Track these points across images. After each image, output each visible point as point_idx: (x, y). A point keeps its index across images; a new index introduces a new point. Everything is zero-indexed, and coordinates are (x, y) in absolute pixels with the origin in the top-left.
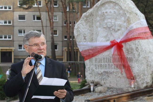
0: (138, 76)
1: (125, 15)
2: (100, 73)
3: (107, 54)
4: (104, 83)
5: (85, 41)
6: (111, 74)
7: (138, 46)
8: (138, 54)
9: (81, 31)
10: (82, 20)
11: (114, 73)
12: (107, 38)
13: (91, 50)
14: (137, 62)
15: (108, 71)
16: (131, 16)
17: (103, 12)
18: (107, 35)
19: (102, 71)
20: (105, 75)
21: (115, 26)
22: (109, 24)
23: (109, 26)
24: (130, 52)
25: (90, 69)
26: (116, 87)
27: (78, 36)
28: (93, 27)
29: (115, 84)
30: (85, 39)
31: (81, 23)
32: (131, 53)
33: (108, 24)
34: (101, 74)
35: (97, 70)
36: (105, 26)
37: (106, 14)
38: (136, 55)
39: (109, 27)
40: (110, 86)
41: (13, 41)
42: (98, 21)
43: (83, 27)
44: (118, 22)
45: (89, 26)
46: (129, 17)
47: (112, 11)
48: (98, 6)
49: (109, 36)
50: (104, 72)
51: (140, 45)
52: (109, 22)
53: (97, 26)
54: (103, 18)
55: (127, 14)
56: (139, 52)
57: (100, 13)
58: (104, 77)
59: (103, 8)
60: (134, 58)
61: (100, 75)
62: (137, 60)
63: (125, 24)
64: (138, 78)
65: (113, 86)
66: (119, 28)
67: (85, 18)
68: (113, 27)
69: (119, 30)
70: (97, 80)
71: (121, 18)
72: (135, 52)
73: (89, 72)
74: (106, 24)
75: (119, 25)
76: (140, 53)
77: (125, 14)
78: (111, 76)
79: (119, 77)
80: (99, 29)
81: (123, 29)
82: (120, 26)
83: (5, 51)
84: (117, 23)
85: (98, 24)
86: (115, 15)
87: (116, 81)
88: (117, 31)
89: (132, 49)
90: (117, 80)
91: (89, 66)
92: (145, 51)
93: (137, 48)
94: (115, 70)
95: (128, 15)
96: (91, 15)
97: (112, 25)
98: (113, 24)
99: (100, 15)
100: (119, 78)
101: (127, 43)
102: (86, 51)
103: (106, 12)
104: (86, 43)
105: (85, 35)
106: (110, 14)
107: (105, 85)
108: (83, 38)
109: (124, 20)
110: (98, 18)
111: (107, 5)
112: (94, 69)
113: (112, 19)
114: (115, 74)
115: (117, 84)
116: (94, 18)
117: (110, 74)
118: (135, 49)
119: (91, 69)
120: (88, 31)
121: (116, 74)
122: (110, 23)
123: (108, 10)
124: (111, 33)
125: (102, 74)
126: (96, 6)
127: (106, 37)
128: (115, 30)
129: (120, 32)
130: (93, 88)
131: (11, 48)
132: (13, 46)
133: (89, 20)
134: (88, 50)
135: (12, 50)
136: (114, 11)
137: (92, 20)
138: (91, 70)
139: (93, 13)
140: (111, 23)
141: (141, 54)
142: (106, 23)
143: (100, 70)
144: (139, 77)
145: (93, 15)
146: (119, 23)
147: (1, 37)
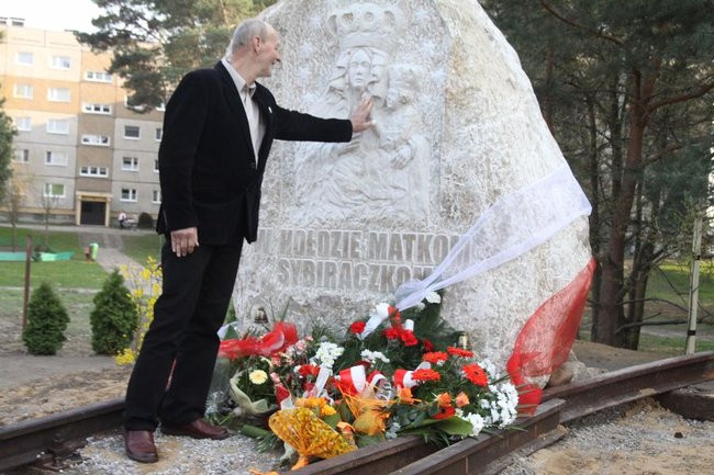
0: (494, 332)
1: (441, 28)
2: (302, 303)
3: (342, 217)
6: (354, 312)
7: (500, 182)
11: (370, 307)
15: (339, 297)
16: (469, 39)
17: (335, 17)
19: (309, 295)
20: (323, 315)
21: (388, 86)
22: (359, 74)
23: (355, 84)
24: (458, 214)
25: (253, 282)
32: (464, 216)
33: (352, 70)
34: (304, 306)
35: (289, 289)
36: (338, 84)
37: (344, 25)
38: (488, 230)
39: (358, 89)
41: (110, 180)
42: (307, 60)
46: (459, 42)
47: (378, 10)
50: (320, 299)
51: (512, 179)
52: (356, 64)
53: (298, 82)
54: (331, 44)
55: (450, 25)
56: (506, 212)
57: (316, 20)
58: (321, 322)
60: (478, 242)
61: (303, 311)
63: (439, 74)
64: (492, 346)
66: (405, 93)
68: (378, 90)
69: (404, 102)
71: (421, 46)
72: (484, 212)
73: (248, 292)
74: (341, 72)
75: (410, 77)
76: (508, 217)
77: (443, 23)
80: (309, 96)
81: (425, 98)
83: (92, 200)
84: (397, 66)
85: (305, 72)
86: (388, 28)
88: (393, 110)
89: (469, 198)
93: (497, 192)
94: (375, 297)
95: (454, 30)
97: (375, 79)
98: (377, 70)
99: (318, 32)
103: (349, 16)
106: (367, 25)
109: (432, 53)
110: (307, 48)
112: (274, 280)
113: (375, 50)
116: (287, 47)
117: (350, 309)
118: (483, 198)
119: (258, 281)
122: (361, 69)
123: (355, 7)
125: (308, 306)
128: (385, 105)
131: (105, 195)
132: (110, 191)
135: (105, 198)
136: (387, 12)
138: (258, 287)
139: (282, 20)
140: (370, 67)
141: (513, 222)
142: (345, 70)
143: (301, 288)
144: (499, 338)
146: (407, 67)
147: (85, 171)
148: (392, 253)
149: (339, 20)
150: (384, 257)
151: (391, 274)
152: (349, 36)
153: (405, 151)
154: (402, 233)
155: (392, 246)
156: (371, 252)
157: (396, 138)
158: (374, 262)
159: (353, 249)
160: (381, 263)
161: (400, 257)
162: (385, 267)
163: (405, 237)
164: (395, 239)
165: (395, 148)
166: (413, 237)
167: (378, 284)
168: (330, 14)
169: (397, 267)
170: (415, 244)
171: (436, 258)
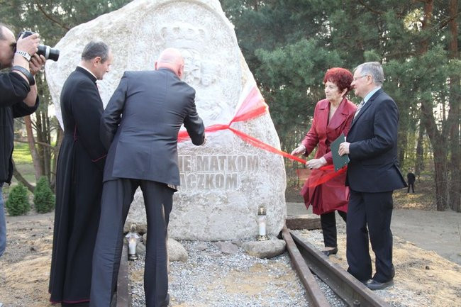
6: (189, 203)
11: (199, 198)
17: (165, 28)
26: (206, 236)
29: (203, 230)
37: (173, 34)
48: (147, 7)
59: (160, 17)
65: (195, 234)
79: (216, 209)
86: (202, 39)
87: (205, 222)
90: (207, 218)
94: (203, 193)
96: (123, 30)
97: (197, 68)
100: (217, 212)
103: (176, 29)
106: (190, 35)
111: (175, 10)
113: (195, 51)
114: (202, 201)
115: (207, 229)
116: (130, 42)
117: (185, 201)
121: (206, 200)
122: (188, 62)
126: (142, 9)
136: (202, 31)
139: (128, 26)
145: (129, 33)
148: (212, 166)
150: (207, 169)
151: (212, 178)
152: (177, 41)
153: (217, 110)
154: (218, 155)
155: (212, 163)
156: (199, 168)
157: (213, 102)
158: (201, 173)
159: (186, 166)
160: (205, 173)
161: (217, 169)
162: (208, 175)
163: (220, 157)
164: (214, 159)
165: (211, 108)
166: (225, 157)
167: (204, 184)
169: (216, 174)
170: (226, 161)
171: (239, 168)
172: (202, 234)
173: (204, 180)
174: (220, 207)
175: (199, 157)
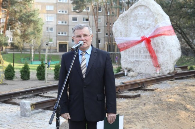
0: (163, 64)
2: (132, 61)
3: (139, 47)
4: (136, 69)
5: (121, 36)
8: (163, 47)
9: (118, 28)
10: (119, 20)
11: (143, 61)
12: (139, 35)
13: (126, 43)
14: (162, 54)
15: (138, 60)
16: (158, 17)
17: (136, 14)
18: (139, 32)
20: (136, 63)
21: (145, 25)
23: (140, 25)
26: (145, 72)
27: (115, 32)
28: (127, 25)
30: (121, 34)
31: (118, 22)
32: (158, 46)
33: (139, 23)
35: (130, 59)
36: (137, 25)
37: (138, 15)
38: (161, 48)
40: (140, 71)
41: (68, 36)
42: (132, 21)
43: (120, 25)
44: (148, 22)
45: (125, 25)
46: (156, 18)
47: (143, 13)
49: (140, 33)
50: (135, 61)
51: (165, 40)
52: (140, 22)
53: (131, 25)
55: (155, 16)
57: (133, 14)
58: (136, 64)
59: (136, 11)
60: (160, 50)
62: (162, 52)
63: (153, 23)
64: (163, 66)
65: (142, 72)
66: (148, 26)
67: (122, 19)
68: (144, 26)
69: (148, 28)
70: (129, 67)
71: (150, 19)
72: (161, 45)
73: (123, 60)
76: (164, 46)
77: (154, 15)
78: (141, 64)
79: (147, 65)
80: (132, 27)
81: (151, 27)
82: (149, 25)
83: (62, 43)
84: (146, 22)
85: (132, 23)
86: (145, 16)
87: (145, 68)
88: (146, 29)
89: (158, 43)
91: (124, 56)
92: (168, 45)
93: (162, 42)
94: (144, 60)
95: (156, 16)
96: (126, 16)
98: (143, 23)
99: (134, 16)
101: (154, 38)
102: (121, 44)
103: (138, 14)
104: (122, 38)
105: (121, 32)
106: (142, 15)
107: (136, 71)
108: (120, 34)
109: (152, 20)
110: (132, 19)
111: (139, 8)
112: (128, 58)
113: (143, 19)
114: (144, 62)
117: (140, 62)
118: (160, 43)
120: (124, 28)
123: (140, 12)
124: (142, 31)
125: (133, 62)
126: (131, 9)
127: (137, 33)
128: (145, 28)
129: (149, 29)
130: (127, 73)
132: (68, 40)
133: (125, 20)
134: (123, 43)
135: (67, 43)
136: (145, 13)
137: (127, 20)
138: (125, 59)
139: (127, 14)
140: (142, 22)
142: (138, 23)
143: (132, 59)
144: (163, 65)
145: (128, 16)
147: (59, 34)
149: (137, 14)
151: (147, 56)
152: (139, 17)
158: (144, 54)
159: (140, 52)
167: (145, 58)
168: (135, 13)
172: (144, 72)
173: (145, 56)
174: (148, 64)
175: (144, 50)
